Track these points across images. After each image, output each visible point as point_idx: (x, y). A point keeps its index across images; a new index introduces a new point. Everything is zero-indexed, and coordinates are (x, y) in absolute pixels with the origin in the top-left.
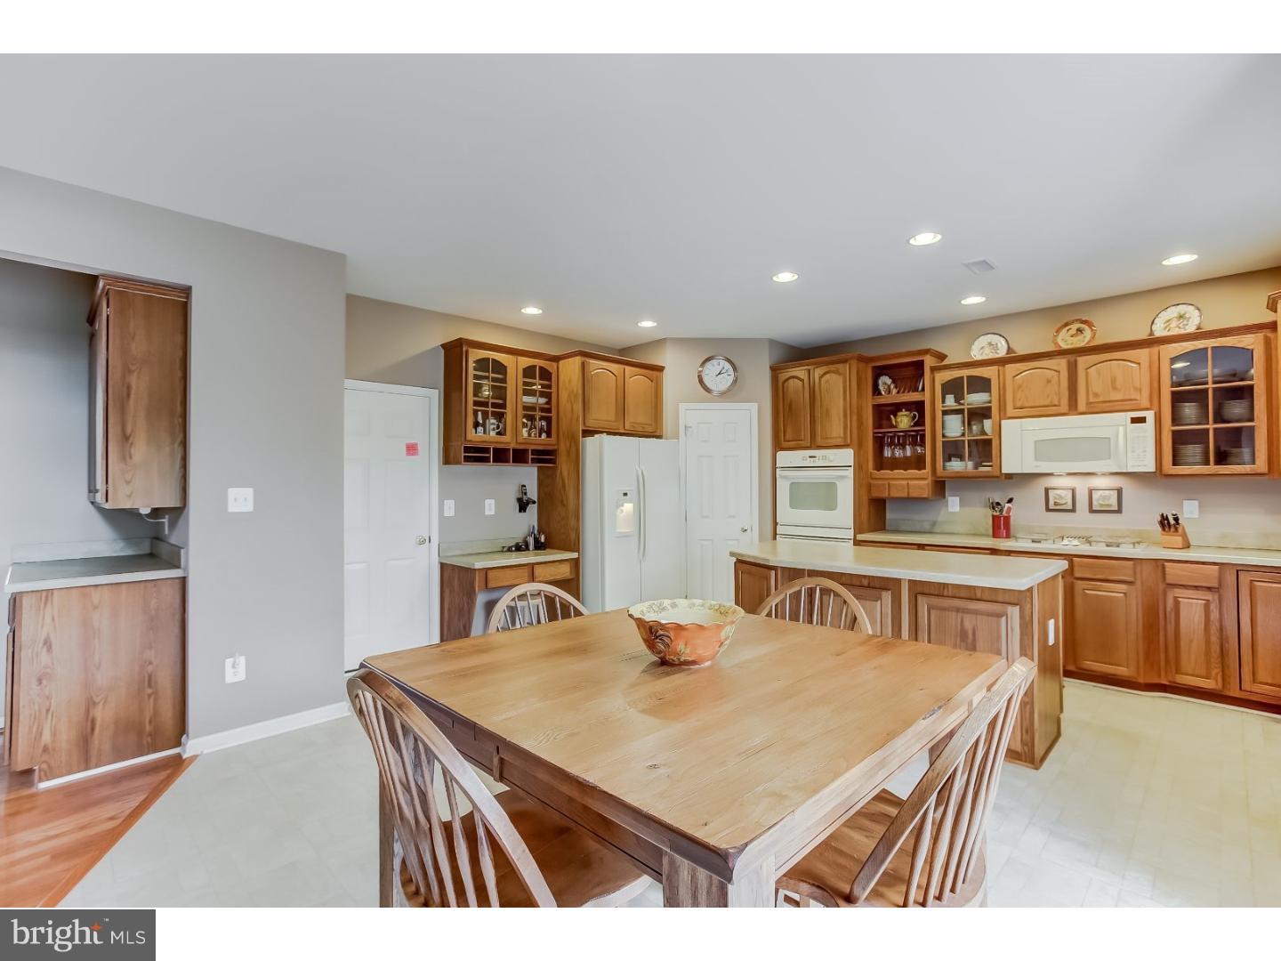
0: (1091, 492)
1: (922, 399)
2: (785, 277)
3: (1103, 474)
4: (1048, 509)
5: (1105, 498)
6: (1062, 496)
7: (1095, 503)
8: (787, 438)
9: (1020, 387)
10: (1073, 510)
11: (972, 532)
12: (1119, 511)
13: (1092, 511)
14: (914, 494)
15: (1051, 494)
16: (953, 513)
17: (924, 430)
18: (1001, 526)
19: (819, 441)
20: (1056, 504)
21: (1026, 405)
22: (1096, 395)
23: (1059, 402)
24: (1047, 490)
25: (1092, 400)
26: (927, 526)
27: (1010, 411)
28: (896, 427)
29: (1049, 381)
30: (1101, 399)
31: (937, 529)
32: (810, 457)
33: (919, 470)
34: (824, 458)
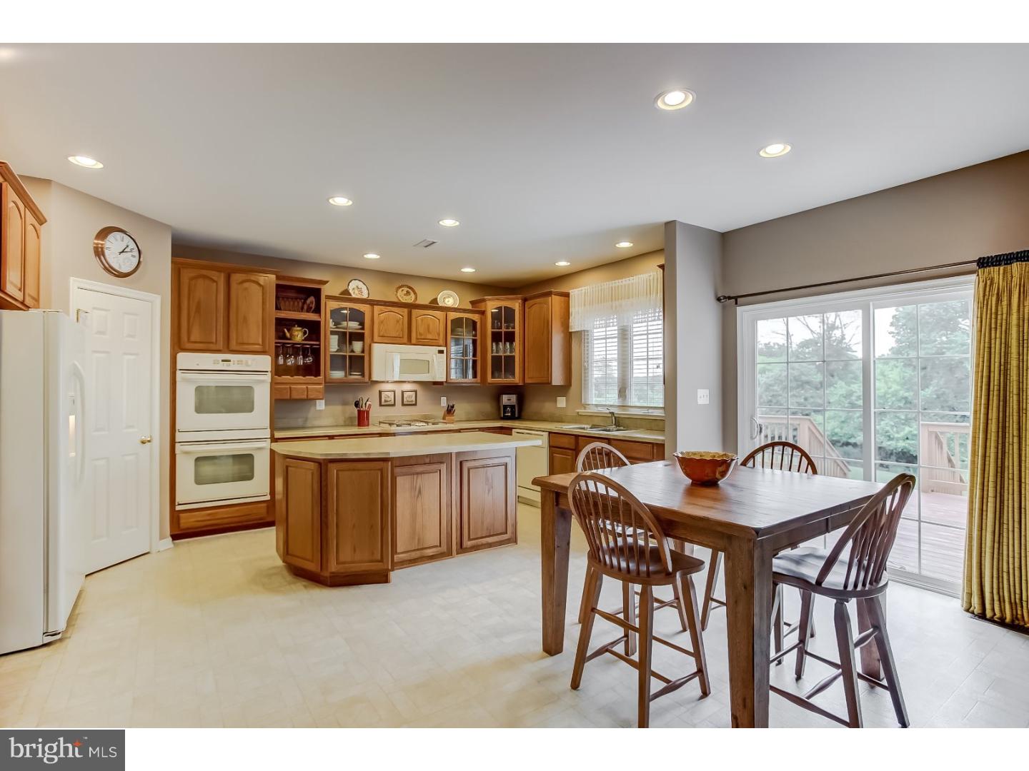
0: (403, 392)
1: (319, 320)
2: (341, 201)
3: (409, 382)
4: (381, 405)
5: (409, 397)
6: (388, 396)
7: (405, 400)
8: (192, 339)
9: (382, 322)
10: (394, 405)
11: (335, 424)
12: (415, 405)
13: (403, 405)
14: (295, 396)
15: (383, 395)
16: (320, 411)
17: (319, 345)
18: (362, 418)
19: (233, 345)
20: (385, 401)
21: (386, 335)
22: (421, 334)
23: (403, 334)
24: (380, 392)
25: (419, 337)
26: (300, 422)
27: (376, 338)
28: (290, 339)
29: (398, 321)
30: (423, 337)
31: (309, 424)
32: (223, 361)
33: (316, 376)
34: (240, 362)
